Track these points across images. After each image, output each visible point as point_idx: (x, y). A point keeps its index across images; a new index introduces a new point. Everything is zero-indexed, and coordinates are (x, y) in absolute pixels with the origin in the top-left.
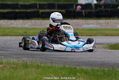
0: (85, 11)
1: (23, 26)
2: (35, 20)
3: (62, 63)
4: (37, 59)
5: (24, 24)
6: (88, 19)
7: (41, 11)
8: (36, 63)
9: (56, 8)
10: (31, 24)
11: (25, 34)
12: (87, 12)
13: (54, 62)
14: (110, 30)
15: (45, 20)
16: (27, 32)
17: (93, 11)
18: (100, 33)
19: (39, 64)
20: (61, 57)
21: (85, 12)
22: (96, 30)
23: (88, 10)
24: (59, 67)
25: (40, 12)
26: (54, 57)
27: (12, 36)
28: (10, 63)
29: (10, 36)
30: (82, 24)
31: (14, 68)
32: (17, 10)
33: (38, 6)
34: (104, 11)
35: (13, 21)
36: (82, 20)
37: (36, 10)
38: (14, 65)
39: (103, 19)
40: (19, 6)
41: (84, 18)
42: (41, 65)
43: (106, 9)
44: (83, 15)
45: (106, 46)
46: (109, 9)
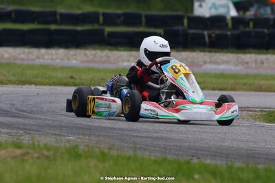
0: (210, 32)
1: (66, 63)
2: (95, 49)
3: (157, 149)
4: (101, 138)
5: (68, 59)
6: (215, 52)
7: (108, 29)
8: (99, 148)
9: (144, 23)
10: (85, 59)
11: (72, 81)
12: (213, 35)
13: (139, 146)
14: (266, 77)
15: (117, 50)
16: (77, 77)
17: (229, 33)
18: (244, 84)
19: (106, 151)
20: (155, 135)
21: (210, 36)
22: (235, 76)
23: (218, 32)
24: (153, 158)
25: (106, 33)
26: (140, 135)
27: (40, 85)
28: (39, 145)
29: (36, 84)
30: (202, 63)
31: (47, 157)
32: (53, 27)
33: (101, 18)
34: (253, 34)
35: (43, 51)
36: (202, 54)
37: (96, 27)
38: (48, 150)
39: (250, 53)
40: (58, 17)
41: (208, 49)
42: (110, 153)
43: (259, 30)
44: (205, 41)
45: (259, 114)
46: (266, 31)
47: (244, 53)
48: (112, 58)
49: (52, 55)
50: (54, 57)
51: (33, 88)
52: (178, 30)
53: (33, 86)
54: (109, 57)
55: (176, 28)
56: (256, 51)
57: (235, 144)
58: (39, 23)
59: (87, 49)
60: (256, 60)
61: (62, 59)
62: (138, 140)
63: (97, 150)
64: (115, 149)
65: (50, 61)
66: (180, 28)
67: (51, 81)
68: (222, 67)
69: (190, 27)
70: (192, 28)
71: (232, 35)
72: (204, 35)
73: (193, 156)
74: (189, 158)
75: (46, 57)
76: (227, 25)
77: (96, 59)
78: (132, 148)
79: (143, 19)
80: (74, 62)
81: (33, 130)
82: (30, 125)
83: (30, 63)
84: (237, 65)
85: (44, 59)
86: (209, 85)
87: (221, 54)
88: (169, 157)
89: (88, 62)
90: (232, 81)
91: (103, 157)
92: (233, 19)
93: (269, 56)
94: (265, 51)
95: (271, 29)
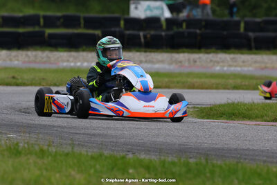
0: (146, 33)
1: (8, 64)
2: (36, 50)
3: (94, 145)
4: (41, 136)
5: (11, 60)
6: (150, 52)
7: (48, 31)
8: (39, 145)
9: (82, 25)
10: (27, 59)
11: (14, 80)
12: (148, 36)
13: (77, 143)
14: (198, 75)
15: (57, 51)
16: (19, 77)
17: (163, 34)
18: (178, 82)
19: (45, 148)
20: (93, 132)
21: (145, 37)
22: (169, 75)
23: (152, 32)
24: (90, 154)
25: (46, 34)
26: (78, 132)
33: (42, 21)
34: (186, 34)
36: (138, 53)
37: (37, 29)
39: (184, 52)
40: (1, 19)
41: (143, 50)
42: (48, 149)
43: (192, 30)
44: (141, 42)
45: (191, 110)
46: (198, 31)
47: (178, 53)
48: (52, 59)
52: (116, 31)
54: (49, 58)
55: (113, 29)
56: (189, 50)
57: (169, 140)
59: (28, 50)
60: (189, 60)
61: (4, 60)
62: (77, 136)
63: (37, 148)
64: (54, 146)
66: (117, 29)
68: (157, 66)
69: (126, 28)
70: (128, 29)
71: (166, 35)
72: (139, 35)
73: (128, 151)
74: (122, 154)
76: (161, 26)
77: (37, 60)
78: (70, 145)
79: (82, 21)
80: (16, 62)
84: (171, 64)
87: (156, 54)
88: (106, 153)
89: (30, 62)
90: (166, 80)
91: (42, 153)
92: (167, 20)
93: (201, 55)
94: (197, 51)
95: (203, 30)
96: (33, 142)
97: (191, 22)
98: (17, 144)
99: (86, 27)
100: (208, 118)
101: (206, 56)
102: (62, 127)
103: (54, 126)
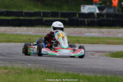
0: (88, 19)
1: (27, 33)
2: (39, 27)
3: (65, 69)
4: (41, 65)
5: (28, 31)
6: (90, 28)
7: (45, 19)
9: (60, 16)
10: (35, 31)
11: (29, 40)
12: (89, 21)
13: (57, 68)
14: (111, 38)
15: (49, 27)
16: (32, 39)
17: (96, 20)
18: (102, 42)
19: (43, 70)
20: (64, 63)
21: (87, 21)
22: (98, 38)
23: (91, 19)
24: (63, 73)
25: (44, 20)
26: (58, 63)
27: (16, 42)
28: (15, 68)
29: (14, 42)
30: (84, 33)
31: (18, 73)
32: (21, 18)
33: (42, 14)
34: (106, 20)
35: (17, 28)
36: (85, 29)
37: (40, 18)
38: (19, 70)
39: (105, 28)
40: (24, 14)
41: (87, 27)
42: (44, 71)
43: (109, 18)
44: (86, 23)
45: (108, 54)
46: (111, 19)
47: (102, 28)
48: (46, 31)
49: (21, 30)
50: (22, 31)
51: (13, 44)
52: (74, 19)
53: (13, 43)
54: (45, 30)
55: (73, 18)
56: (107, 27)
57: (98, 67)
58: (16, 16)
59: (36, 27)
60: (107, 31)
61: (25, 31)
62: (57, 65)
63: (39, 70)
64: (47, 70)
65: (20, 32)
66: (75, 18)
67: (21, 41)
68: (93, 34)
69: (79, 17)
70: (80, 18)
71: (97, 20)
72: (85, 21)
73: (80, 72)
74: (78, 73)
75: (19, 31)
76: (95, 16)
77: (40, 32)
78: (54, 69)
79: (60, 14)
80: (30, 32)
81: (12, 62)
82: (12, 59)
83: (12, 33)
84: (99, 33)
85: (18, 31)
86: (87, 42)
87: (92, 29)
88: (70, 73)
89: (36, 32)
90: (97, 40)
91: (42, 73)
93: (112, 29)
94: (111, 27)
95: (113, 18)
96: (38, 68)
97: (108, 15)
98: (31, 68)
99: (61, 17)
100: (115, 57)
101: (115, 30)
102: (51, 61)
103: (47, 61)
